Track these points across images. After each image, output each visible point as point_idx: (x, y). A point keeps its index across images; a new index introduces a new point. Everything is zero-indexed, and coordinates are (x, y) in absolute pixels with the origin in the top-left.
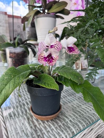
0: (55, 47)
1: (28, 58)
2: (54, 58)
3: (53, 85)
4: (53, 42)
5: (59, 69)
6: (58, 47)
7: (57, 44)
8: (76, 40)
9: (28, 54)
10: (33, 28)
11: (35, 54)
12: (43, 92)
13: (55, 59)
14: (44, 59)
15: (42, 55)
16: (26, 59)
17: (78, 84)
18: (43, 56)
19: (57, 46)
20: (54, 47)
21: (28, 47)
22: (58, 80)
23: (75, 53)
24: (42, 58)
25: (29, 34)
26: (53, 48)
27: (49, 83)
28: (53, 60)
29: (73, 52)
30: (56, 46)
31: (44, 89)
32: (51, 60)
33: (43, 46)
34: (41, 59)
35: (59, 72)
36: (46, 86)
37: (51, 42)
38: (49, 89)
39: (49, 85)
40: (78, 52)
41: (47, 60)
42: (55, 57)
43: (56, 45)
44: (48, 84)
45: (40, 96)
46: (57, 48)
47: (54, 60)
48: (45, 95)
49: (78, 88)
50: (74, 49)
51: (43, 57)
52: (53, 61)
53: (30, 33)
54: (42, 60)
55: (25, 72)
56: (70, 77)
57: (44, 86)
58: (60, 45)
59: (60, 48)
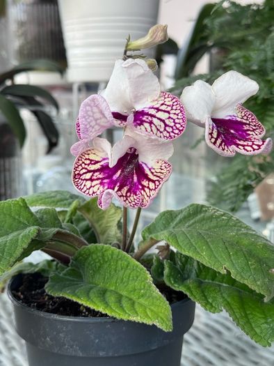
0: (155, 121)
1: (16, 160)
2: (147, 172)
3: (142, 301)
4: (145, 95)
5: (173, 225)
6: (167, 122)
7: (163, 108)
9: (17, 141)
10: (48, 8)
11: (54, 140)
12: (92, 337)
13: (155, 178)
14: (101, 176)
15: (92, 157)
16: (7, 166)
17: (266, 300)
18: (97, 162)
19: (167, 115)
20: (151, 123)
22: (169, 276)
23: (249, 148)
24: (94, 171)
25: (24, 34)
26: (147, 125)
27: (124, 293)
28: (145, 183)
29: (241, 143)
30: (160, 115)
31: (98, 320)
32: (135, 178)
33: (98, 115)
34: (88, 176)
35: (174, 237)
36: (107, 305)
37: (137, 98)
38: (122, 321)
39: (125, 304)
40: (263, 147)
41: (115, 177)
42: (157, 167)
43: (158, 110)
44: (119, 299)
45: (81, 355)
46: (166, 125)
47: (150, 180)
48: (101, 354)
49: (265, 318)
50: (246, 128)
51: (97, 166)
52: (143, 187)
53: (32, 30)
54: (91, 180)
55: (10, 237)
56: (227, 265)
57: (99, 304)
58: (178, 112)
59: (178, 126)
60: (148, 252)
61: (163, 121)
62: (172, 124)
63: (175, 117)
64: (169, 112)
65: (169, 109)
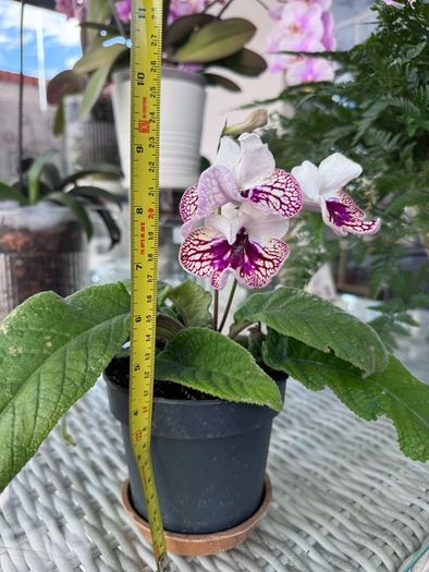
0: (271, 198)
2: (261, 251)
3: (249, 381)
4: (258, 173)
6: (282, 199)
7: (277, 185)
8: (355, 169)
11: (116, 236)
12: (201, 420)
13: (271, 257)
14: (211, 257)
15: (201, 237)
17: (364, 376)
18: (206, 243)
19: (282, 193)
20: (267, 200)
21: (86, 204)
23: (359, 229)
24: (204, 252)
25: (81, 148)
26: (264, 202)
27: (229, 374)
28: (260, 263)
29: (349, 223)
30: (275, 192)
31: (208, 403)
32: (246, 259)
33: (216, 189)
34: (198, 257)
36: (216, 387)
37: (248, 176)
38: (233, 402)
39: (236, 387)
40: (374, 227)
41: (225, 258)
42: (270, 247)
43: (272, 188)
44: (227, 381)
45: (188, 438)
46: (282, 203)
47: (265, 259)
48: (209, 436)
49: (366, 393)
50: (348, 210)
51: (207, 247)
52: (257, 267)
54: (201, 260)
56: (330, 344)
57: (208, 387)
58: (292, 190)
59: (294, 204)
60: (241, 334)
61: (279, 199)
62: (288, 202)
63: (290, 195)
64: (283, 190)
65: (284, 186)
